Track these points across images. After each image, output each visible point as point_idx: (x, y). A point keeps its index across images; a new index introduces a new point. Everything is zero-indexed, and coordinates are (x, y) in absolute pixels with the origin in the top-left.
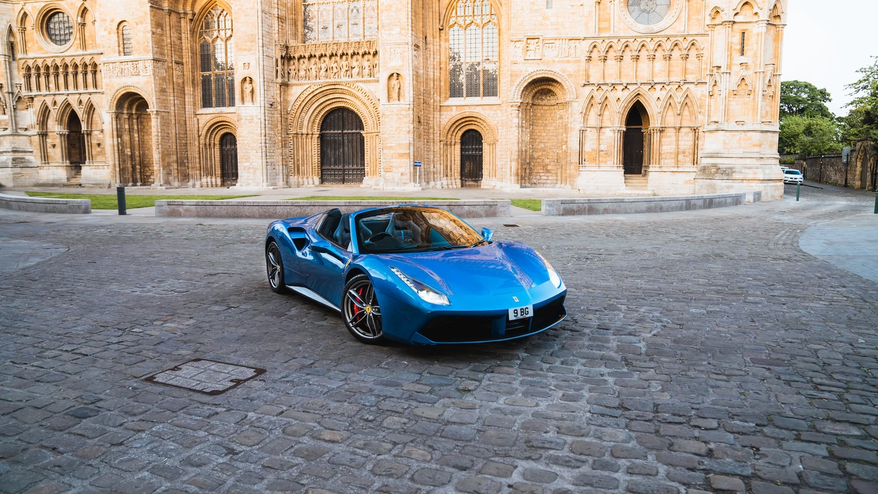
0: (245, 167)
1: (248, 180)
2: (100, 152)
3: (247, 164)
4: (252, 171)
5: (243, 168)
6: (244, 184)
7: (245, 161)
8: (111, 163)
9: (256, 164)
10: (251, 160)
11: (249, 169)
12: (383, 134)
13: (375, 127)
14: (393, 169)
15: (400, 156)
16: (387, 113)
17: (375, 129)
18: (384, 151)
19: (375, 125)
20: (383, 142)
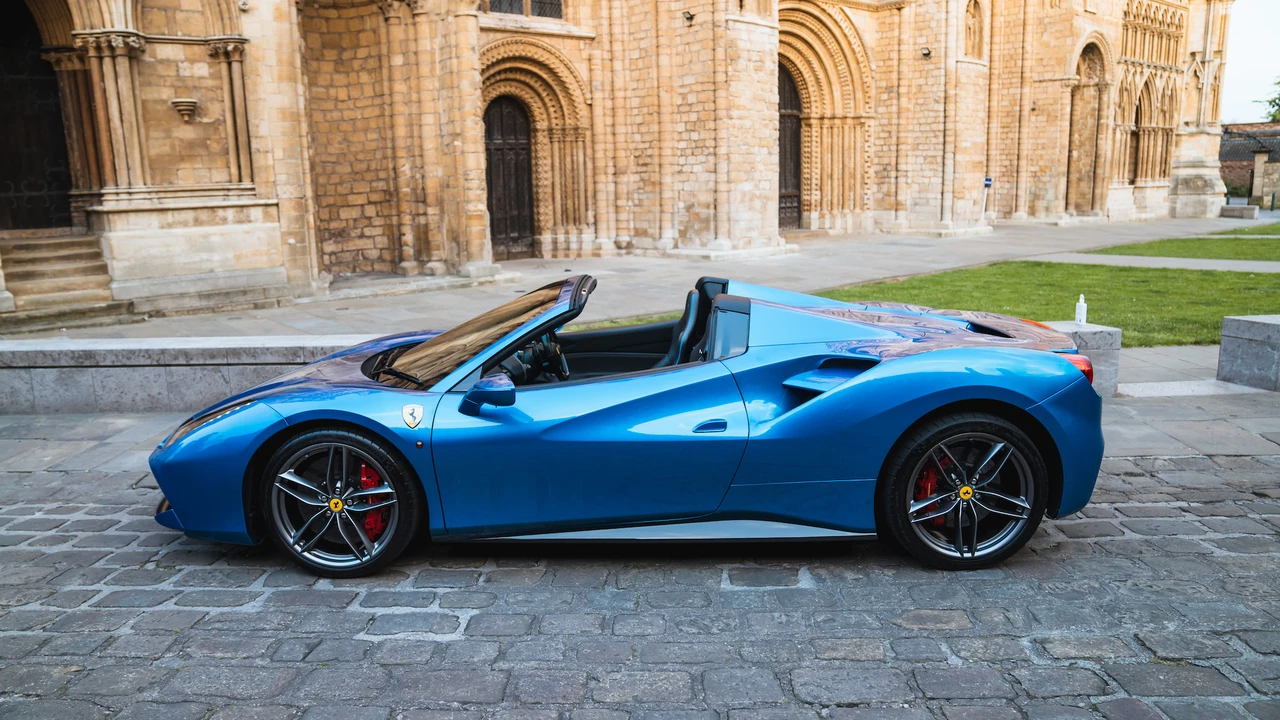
0: (744, 194)
1: (751, 229)
2: (191, 145)
3: (747, 187)
4: (757, 204)
5: (739, 197)
7: (745, 177)
8: (286, 193)
10: (757, 175)
11: (752, 200)
12: (955, 122)
13: (852, 105)
14: (966, 192)
15: (974, 167)
16: (963, 79)
17: (852, 110)
18: (958, 157)
19: (852, 102)
20: (958, 139)
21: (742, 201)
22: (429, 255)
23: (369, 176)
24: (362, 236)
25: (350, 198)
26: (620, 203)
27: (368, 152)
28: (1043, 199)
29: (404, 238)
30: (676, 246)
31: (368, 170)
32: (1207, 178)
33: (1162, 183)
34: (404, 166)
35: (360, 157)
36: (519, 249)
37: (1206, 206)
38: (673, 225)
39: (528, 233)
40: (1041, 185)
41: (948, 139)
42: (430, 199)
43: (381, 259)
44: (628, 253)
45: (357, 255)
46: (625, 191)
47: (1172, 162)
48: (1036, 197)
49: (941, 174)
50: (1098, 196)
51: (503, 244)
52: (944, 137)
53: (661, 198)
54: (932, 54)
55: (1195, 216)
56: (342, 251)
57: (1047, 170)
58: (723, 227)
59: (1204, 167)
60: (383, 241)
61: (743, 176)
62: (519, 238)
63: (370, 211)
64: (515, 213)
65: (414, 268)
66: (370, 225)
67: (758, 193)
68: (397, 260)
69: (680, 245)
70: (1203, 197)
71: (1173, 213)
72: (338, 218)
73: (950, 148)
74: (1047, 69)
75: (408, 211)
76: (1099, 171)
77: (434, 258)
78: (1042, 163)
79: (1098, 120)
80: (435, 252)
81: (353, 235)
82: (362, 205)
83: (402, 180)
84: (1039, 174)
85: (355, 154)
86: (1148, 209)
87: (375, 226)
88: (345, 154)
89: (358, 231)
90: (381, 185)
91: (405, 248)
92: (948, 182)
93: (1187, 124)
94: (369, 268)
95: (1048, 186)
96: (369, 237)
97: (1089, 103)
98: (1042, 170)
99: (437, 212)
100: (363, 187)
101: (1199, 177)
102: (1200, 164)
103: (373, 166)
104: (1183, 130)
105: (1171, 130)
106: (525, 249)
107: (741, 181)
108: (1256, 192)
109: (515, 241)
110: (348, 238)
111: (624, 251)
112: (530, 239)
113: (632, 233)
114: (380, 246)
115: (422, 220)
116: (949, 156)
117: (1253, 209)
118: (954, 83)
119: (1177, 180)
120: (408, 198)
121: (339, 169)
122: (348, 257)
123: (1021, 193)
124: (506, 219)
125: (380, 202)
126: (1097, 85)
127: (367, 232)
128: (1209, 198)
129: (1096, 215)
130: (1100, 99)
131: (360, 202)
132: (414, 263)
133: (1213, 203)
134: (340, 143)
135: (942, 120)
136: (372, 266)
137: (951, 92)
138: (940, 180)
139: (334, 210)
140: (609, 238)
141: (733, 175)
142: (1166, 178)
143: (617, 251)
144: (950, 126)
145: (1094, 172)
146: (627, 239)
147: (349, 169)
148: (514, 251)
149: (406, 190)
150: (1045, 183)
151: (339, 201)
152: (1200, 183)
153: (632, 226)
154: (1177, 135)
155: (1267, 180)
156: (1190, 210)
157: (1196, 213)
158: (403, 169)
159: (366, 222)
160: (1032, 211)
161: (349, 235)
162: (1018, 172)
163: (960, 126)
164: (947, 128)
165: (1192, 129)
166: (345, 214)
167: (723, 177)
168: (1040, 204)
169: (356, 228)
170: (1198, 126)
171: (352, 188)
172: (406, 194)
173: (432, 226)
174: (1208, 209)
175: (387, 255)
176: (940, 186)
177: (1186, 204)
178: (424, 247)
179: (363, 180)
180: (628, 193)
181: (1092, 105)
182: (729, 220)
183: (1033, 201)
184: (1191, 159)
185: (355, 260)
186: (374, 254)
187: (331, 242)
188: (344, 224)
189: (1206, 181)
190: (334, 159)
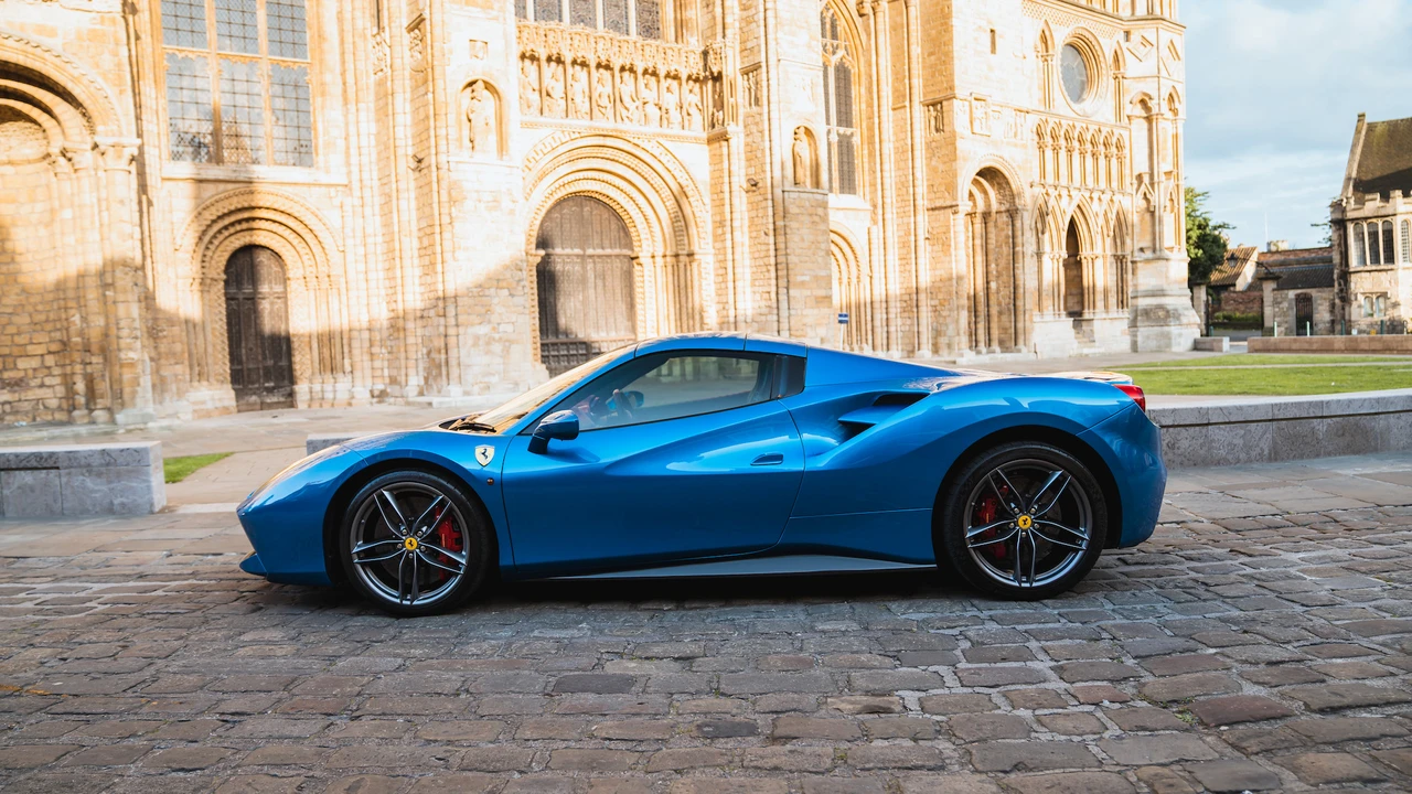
0: (477, 338)
1: (488, 374)
3: (483, 330)
4: (497, 348)
5: (470, 342)
6: (476, 389)
7: (477, 320)
9: (510, 328)
10: (495, 318)
11: (488, 343)
12: (787, 254)
13: (686, 242)
14: (809, 330)
15: (817, 302)
16: (793, 210)
17: (687, 247)
18: (791, 292)
19: (686, 238)
20: (790, 272)
21: (475, 345)
22: (95, 404)
23: (49, 327)
24: (42, 385)
25: (29, 348)
26: (374, 350)
27: (48, 302)
28: (945, 335)
29: (76, 387)
30: (421, 394)
31: (47, 321)
32: (1169, 307)
33: (1121, 315)
34: (73, 316)
35: (40, 307)
36: (275, 399)
37: (1170, 339)
38: (417, 374)
39: (286, 382)
40: (941, 320)
41: (780, 273)
42: (94, 348)
43: (60, 408)
44: (380, 402)
45: (37, 404)
46: (378, 338)
47: (1130, 291)
48: (937, 333)
49: (775, 311)
50: (1020, 331)
51: (255, 394)
52: (777, 270)
53: (406, 345)
54: (760, 185)
55: (1159, 350)
56: (20, 400)
57: (946, 304)
58: (454, 372)
59: (1164, 295)
60: (61, 391)
61: (474, 318)
62: (274, 388)
63: (50, 361)
64: (270, 363)
65: (83, 416)
66: (50, 375)
67: (497, 336)
68: (71, 408)
69: (425, 393)
70: (1166, 328)
71: (1134, 347)
72: (15, 368)
73: (783, 282)
74: (938, 195)
75: (79, 360)
76: (1020, 303)
77: (99, 407)
78: (941, 296)
79: (1014, 248)
80: (99, 401)
81: (33, 384)
82: (42, 355)
83: (73, 329)
84: (938, 308)
85: (35, 305)
86: (1097, 344)
87: (54, 376)
88: (23, 306)
89: (38, 381)
90: (57, 335)
91: (77, 397)
92: (784, 320)
93: (1142, 250)
94: (50, 418)
95: (948, 320)
96: (49, 387)
97: (1003, 230)
98: (941, 304)
99: (101, 360)
100: (43, 338)
101: (1161, 307)
102: (1160, 293)
103: (52, 316)
104: (1138, 256)
105: (1124, 257)
106: (282, 399)
107: (472, 325)
108: (1267, 323)
109: (270, 391)
110: (28, 387)
111: (375, 400)
112: (288, 389)
113: (387, 381)
114: (59, 395)
115: (89, 369)
116: (783, 291)
117: (1221, 341)
118: (782, 214)
119: (1136, 311)
120: (80, 347)
121: (16, 319)
122: (26, 406)
123: (923, 329)
124: (258, 369)
125: (58, 352)
126: (1008, 211)
127: (48, 381)
128: (1173, 329)
129: (1019, 351)
130: (1013, 225)
131: (40, 352)
132: (86, 412)
133: (1180, 335)
134: (17, 294)
135: (772, 253)
136: (53, 415)
137: (780, 223)
138: (775, 318)
139: (10, 360)
140: (364, 387)
141: (462, 319)
142: (1125, 309)
143: (371, 400)
144: (781, 259)
145: (1015, 305)
146: (381, 387)
147: (27, 320)
148: (268, 401)
149: (76, 339)
150: (945, 317)
151: (16, 351)
152: (1161, 313)
153: (386, 372)
154: (1133, 262)
155: (1277, 310)
156: (1153, 344)
157: (1159, 347)
158: (73, 319)
159: (46, 371)
160: (936, 350)
161: (28, 384)
162: (917, 306)
163: (792, 259)
164: (779, 261)
165: (1149, 254)
166: (22, 364)
167: (452, 321)
168: (943, 341)
169: (35, 378)
170: (1154, 251)
171: (31, 339)
172: (76, 344)
173: (95, 375)
174: (1173, 341)
175: (65, 406)
176: (775, 324)
177: (1148, 337)
178: (91, 394)
179: (43, 330)
180: (381, 340)
181: (1005, 232)
182: (459, 365)
183: (936, 338)
184: (1150, 288)
185: (35, 409)
186: (53, 403)
187: (5, 391)
188: (22, 374)
189: (1168, 312)
190: (10, 310)
